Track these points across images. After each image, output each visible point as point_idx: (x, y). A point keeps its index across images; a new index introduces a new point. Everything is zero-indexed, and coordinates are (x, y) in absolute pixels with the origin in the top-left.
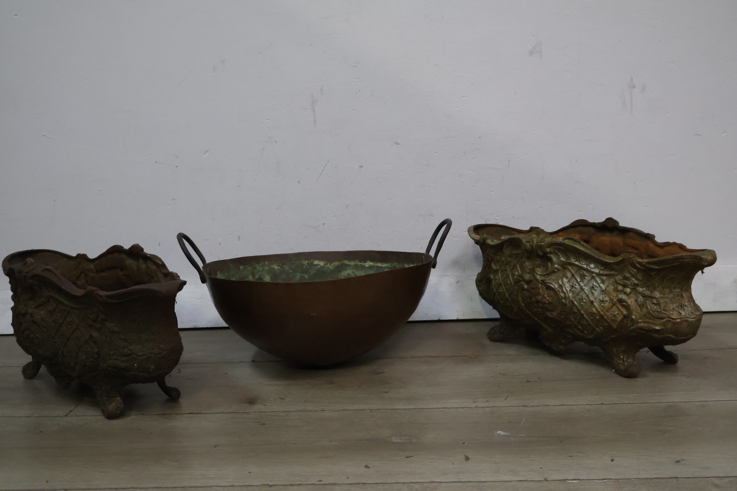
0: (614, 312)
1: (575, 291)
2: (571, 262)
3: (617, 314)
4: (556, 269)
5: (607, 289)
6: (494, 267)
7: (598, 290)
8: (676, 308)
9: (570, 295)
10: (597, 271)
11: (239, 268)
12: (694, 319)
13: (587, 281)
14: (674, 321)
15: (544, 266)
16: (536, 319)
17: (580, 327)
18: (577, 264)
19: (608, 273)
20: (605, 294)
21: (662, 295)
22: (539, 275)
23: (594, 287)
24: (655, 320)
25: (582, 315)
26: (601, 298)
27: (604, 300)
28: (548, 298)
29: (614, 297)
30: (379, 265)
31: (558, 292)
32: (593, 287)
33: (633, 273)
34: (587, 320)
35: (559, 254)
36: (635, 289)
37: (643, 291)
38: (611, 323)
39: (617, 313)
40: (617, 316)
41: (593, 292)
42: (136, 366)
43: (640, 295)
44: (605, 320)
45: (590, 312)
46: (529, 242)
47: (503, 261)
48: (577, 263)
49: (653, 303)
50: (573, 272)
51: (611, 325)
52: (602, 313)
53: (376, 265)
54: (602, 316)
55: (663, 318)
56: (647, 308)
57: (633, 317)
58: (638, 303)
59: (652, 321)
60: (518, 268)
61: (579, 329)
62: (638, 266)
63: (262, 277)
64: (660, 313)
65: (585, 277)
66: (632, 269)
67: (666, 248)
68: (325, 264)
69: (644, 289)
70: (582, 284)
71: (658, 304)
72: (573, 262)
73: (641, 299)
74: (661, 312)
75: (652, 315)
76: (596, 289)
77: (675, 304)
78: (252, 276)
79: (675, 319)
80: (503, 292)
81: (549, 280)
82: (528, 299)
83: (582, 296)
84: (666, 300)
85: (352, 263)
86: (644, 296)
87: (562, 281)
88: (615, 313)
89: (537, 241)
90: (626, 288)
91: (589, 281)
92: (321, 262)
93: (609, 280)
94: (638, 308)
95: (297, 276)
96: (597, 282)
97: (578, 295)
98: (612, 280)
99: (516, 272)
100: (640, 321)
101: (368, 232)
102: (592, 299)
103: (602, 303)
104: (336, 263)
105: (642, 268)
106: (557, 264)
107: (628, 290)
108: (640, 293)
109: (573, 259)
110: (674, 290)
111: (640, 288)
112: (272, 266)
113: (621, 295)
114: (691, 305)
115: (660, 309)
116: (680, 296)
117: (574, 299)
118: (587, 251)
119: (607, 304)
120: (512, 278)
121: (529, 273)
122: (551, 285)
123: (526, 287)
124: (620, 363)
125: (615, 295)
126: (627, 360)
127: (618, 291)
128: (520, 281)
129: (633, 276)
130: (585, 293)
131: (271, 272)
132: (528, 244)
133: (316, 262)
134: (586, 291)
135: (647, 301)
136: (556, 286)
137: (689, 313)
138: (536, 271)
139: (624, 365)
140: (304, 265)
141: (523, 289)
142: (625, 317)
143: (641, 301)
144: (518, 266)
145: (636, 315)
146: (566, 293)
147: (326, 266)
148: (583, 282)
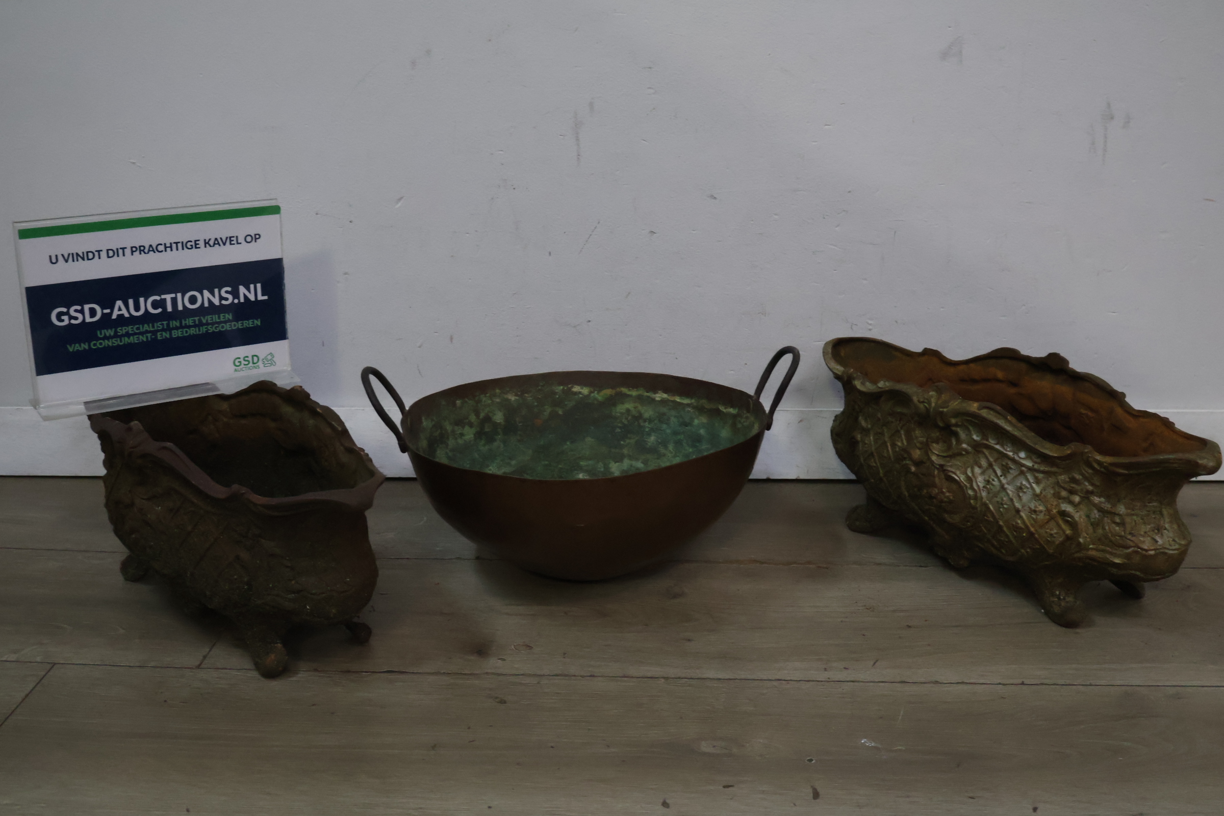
0: (1051, 530)
1: (991, 489)
2: (990, 444)
3: (1056, 533)
4: (964, 451)
5: (1044, 493)
6: (863, 423)
7: (1030, 492)
8: (1149, 531)
9: (984, 494)
10: (1029, 463)
11: (454, 405)
12: (1176, 552)
13: (1012, 476)
14: (1144, 552)
15: (945, 442)
16: (926, 518)
17: (996, 543)
18: (997, 449)
19: (1046, 469)
20: (1040, 500)
21: (1129, 511)
22: (936, 455)
23: (1023, 487)
24: (1115, 548)
25: (1000, 527)
26: (1032, 506)
27: (1037, 509)
28: (947, 494)
29: (1054, 507)
30: (678, 399)
31: (965, 488)
32: (1021, 488)
33: (1087, 475)
34: (1007, 536)
35: (971, 428)
36: (1088, 498)
37: (1101, 502)
38: (1045, 546)
39: (1055, 531)
40: (1055, 535)
41: (1021, 494)
42: (308, 609)
43: (1094, 509)
44: (1036, 539)
45: (1013, 525)
46: (923, 402)
47: (879, 419)
48: (998, 447)
49: (1115, 523)
50: (991, 460)
51: (1044, 547)
52: (1032, 529)
53: (672, 398)
54: (1032, 534)
55: (1128, 547)
56: (1104, 529)
57: (1081, 540)
58: (1090, 520)
59: (1110, 550)
60: (903, 436)
61: (993, 545)
62: (1096, 466)
63: (490, 415)
64: (1124, 539)
65: (1010, 471)
66: (1087, 469)
67: (1142, 420)
68: (591, 392)
69: (1102, 500)
70: (1004, 481)
71: (1122, 524)
72: (992, 445)
73: (1096, 514)
74: (1126, 538)
75: (1111, 541)
76: (1025, 490)
77: (1149, 525)
78: (476, 415)
79: (1146, 550)
80: (875, 467)
81: (951, 466)
82: (916, 489)
83: (1002, 500)
84: (1135, 517)
85: (634, 393)
86: (1101, 510)
87: (973, 472)
88: (1052, 532)
89: (936, 404)
90: (1073, 496)
91: (1016, 477)
92: (584, 388)
93: (1048, 480)
94: (1090, 528)
95: (545, 411)
96: (1027, 480)
97: (996, 495)
98: (1052, 480)
99: (898, 441)
100: (1091, 546)
101: (660, 337)
102: (1018, 505)
103: (1033, 513)
104: (608, 392)
105: (1102, 469)
106: (965, 443)
107: (1077, 499)
108: (1095, 505)
109: (993, 439)
110: (1149, 503)
111: (1095, 497)
112: (506, 396)
113: (1064, 505)
114: (1174, 528)
115: (1125, 533)
116: (1158, 512)
117: (990, 501)
118: (1016, 433)
119: (1041, 517)
120: (892, 450)
121: (920, 449)
122: (954, 476)
123: (913, 469)
124: (1053, 602)
125: (1055, 503)
126: (1064, 599)
127: (1060, 498)
128: (905, 458)
129: (1086, 478)
130: (1008, 494)
131: (506, 407)
132: (921, 406)
133: (576, 389)
134: (1010, 492)
135: (1106, 519)
136: (962, 478)
137: (1169, 541)
138: (931, 447)
139: (1060, 605)
140: (555, 393)
141: (908, 471)
142: (1068, 538)
143: (1096, 517)
144: (902, 432)
145: (1086, 537)
146: (978, 491)
147: (592, 395)
148: (1005, 477)
